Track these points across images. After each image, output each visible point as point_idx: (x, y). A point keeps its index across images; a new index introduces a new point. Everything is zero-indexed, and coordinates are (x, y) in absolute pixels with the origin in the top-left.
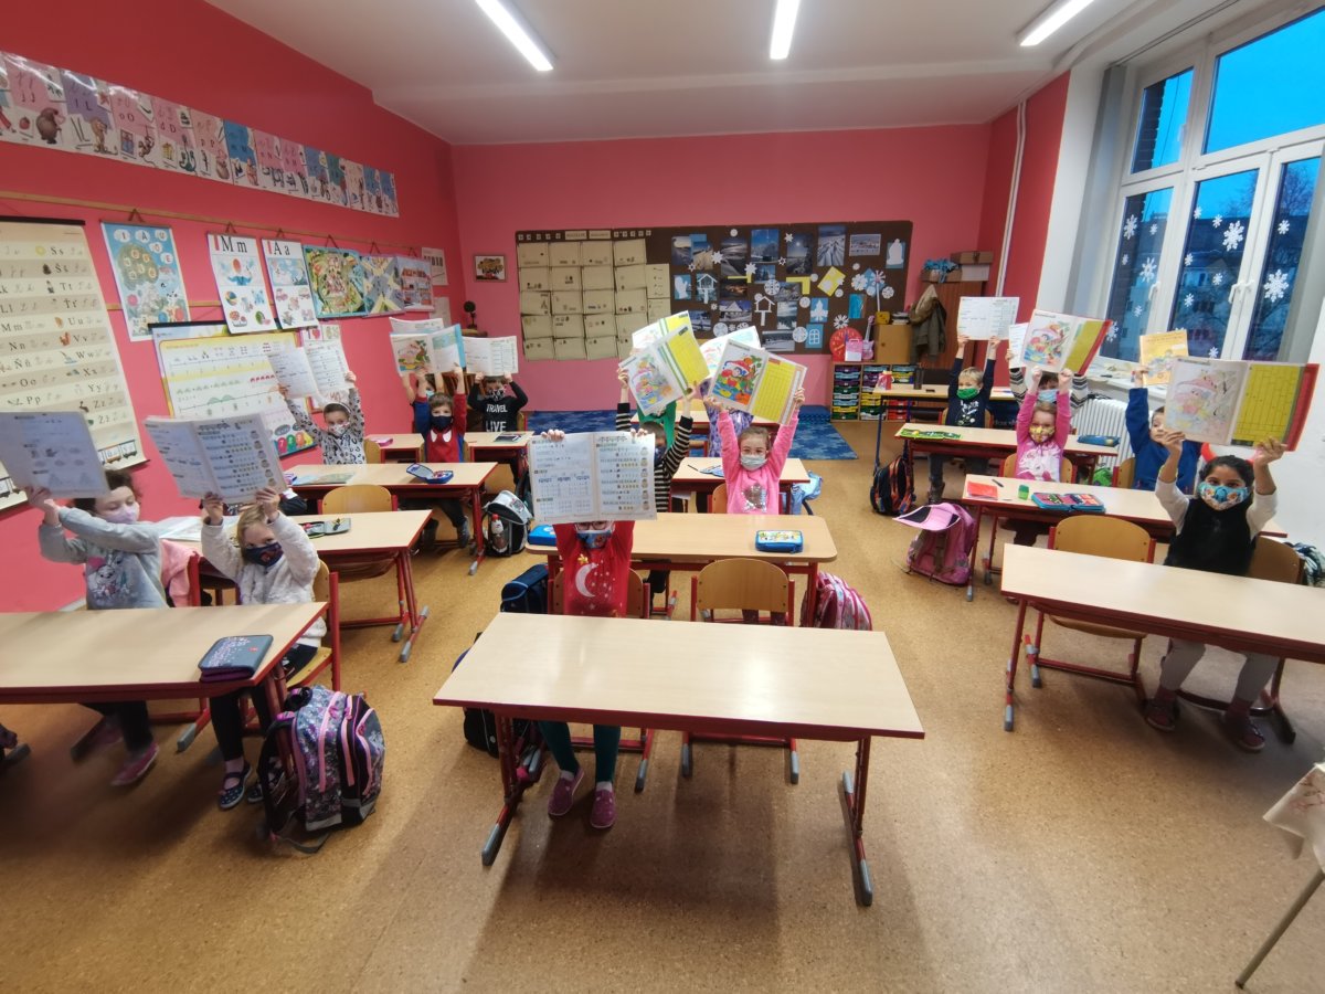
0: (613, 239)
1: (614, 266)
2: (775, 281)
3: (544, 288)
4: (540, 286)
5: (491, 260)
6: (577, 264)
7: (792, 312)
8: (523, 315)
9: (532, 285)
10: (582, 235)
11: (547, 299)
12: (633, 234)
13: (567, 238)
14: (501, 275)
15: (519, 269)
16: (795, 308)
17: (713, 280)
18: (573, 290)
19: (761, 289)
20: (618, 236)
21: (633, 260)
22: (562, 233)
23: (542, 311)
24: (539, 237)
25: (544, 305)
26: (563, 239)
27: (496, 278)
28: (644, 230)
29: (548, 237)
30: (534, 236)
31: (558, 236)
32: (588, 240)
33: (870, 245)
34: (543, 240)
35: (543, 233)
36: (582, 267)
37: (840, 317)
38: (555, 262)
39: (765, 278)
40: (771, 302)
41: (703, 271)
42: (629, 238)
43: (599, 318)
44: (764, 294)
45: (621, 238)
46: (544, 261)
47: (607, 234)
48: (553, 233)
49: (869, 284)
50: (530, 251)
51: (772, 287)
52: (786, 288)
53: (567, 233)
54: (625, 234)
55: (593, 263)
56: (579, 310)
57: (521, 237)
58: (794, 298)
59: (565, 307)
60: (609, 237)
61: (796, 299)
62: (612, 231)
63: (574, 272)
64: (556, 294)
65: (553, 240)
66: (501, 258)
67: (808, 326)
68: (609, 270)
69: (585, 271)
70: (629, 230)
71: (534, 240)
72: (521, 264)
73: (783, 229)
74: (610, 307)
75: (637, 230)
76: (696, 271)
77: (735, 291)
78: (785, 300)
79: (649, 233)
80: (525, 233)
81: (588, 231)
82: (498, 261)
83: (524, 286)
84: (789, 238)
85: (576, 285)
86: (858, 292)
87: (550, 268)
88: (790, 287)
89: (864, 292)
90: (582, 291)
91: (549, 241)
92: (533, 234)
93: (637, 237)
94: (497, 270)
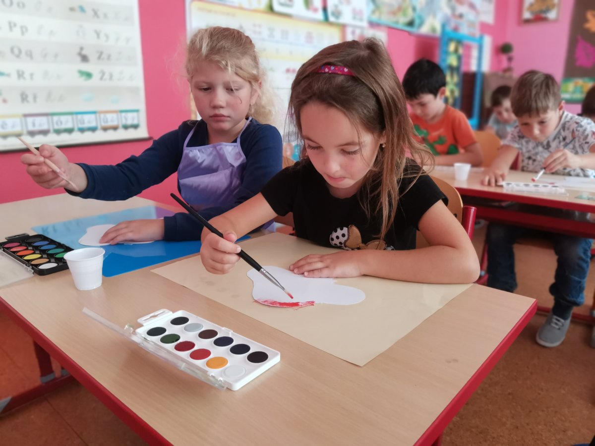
5: (544, 1)
27: (545, 19)
94: (548, 10)
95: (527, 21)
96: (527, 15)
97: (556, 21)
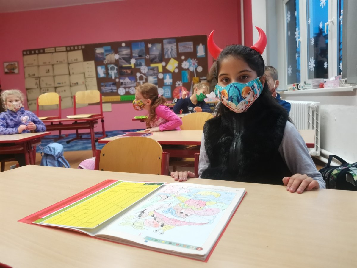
0: (67, 51)
1: (69, 64)
2: (145, 66)
3: (36, 75)
4: (34, 75)
5: (12, 64)
6: (51, 63)
7: (155, 81)
8: (27, 89)
9: (31, 74)
10: (53, 50)
11: (38, 81)
12: (76, 48)
13: (46, 52)
14: (16, 71)
15: (24, 67)
16: (156, 79)
17: (116, 67)
18: (49, 76)
19: (139, 71)
20: (70, 49)
21: (77, 60)
22: (44, 49)
23: (36, 87)
24: (33, 52)
25: (36, 84)
26: (44, 52)
27: (14, 73)
28: (81, 46)
29: (37, 52)
30: (30, 52)
31: (41, 51)
32: (56, 52)
33: (188, 47)
34: (35, 53)
35: (35, 50)
36: (53, 65)
37: (178, 82)
38: (41, 63)
39: (140, 65)
40: (144, 77)
41: (111, 63)
42: (74, 50)
43: (63, 89)
44: (141, 73)
45: (71, 50)
46: (35, 63)
47: (64, 49)
48: (39, 50)
49: (190, 65)
50: (29, 59)
51: (144, 69)
52: (151, 69)
53: (46, 49)
54: (72, 48)
55: (58, 62)
56: (53, 85)
57: (25, 53)
58: (155, 74)
59: (46, 84)
60: (65, 50)
61: (156, 75)
62: (67, 47)
63: (50, 67)
64: (42, 79)
65: (40, 53)
66: (16, 63)
67: (164, 87)
68: (66, 65)
69: (55, 67)
70: (74, 46)
71: (31, 54)
72: (25, 65)
73: (147, 42)
74: (68, 83)
75: (78, 46)
76: (107, 64)
77: (127, 72)
78: (151, 75)
79: (83, 47)
80: (26, 51)
81: (55, 48)
82: (15, 64)
83: (27, 75)
84: (150, 46)
85: (51, 73)
86: (185, 70)
87: (39, 66)
88: (153, 69)
89: (188, 69)
90: (54, 76)
91: (38, 54)
92: (30, 51)
93: (78, 49)
94: (14, 69)
95: (6, 73)
96: (6, 70)
97: (17, 74)
